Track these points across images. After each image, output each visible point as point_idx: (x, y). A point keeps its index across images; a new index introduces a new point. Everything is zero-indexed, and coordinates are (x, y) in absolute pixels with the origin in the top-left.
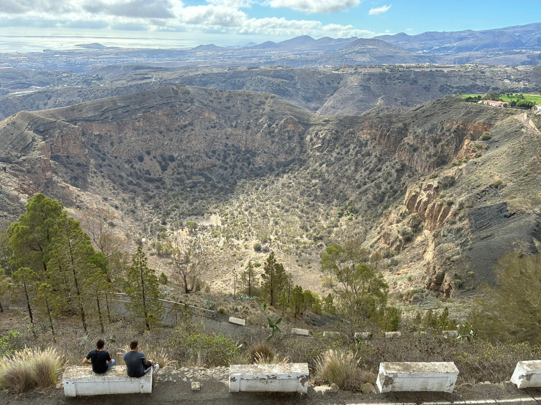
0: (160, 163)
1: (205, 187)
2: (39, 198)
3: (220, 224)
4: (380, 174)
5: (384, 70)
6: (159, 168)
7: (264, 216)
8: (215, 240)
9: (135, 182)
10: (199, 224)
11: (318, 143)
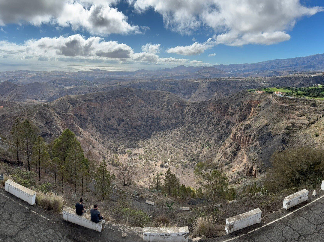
0: (117, 122)
1: (137, 134)
2: (67, 130)
3: (143, 153)
4: (219, 126)
5: (216, 80)
6: (117, 124)
7: (165, 150)
8: (140, 160)
9: (105, 129)
10: (133, 152)
11: (190, 114)
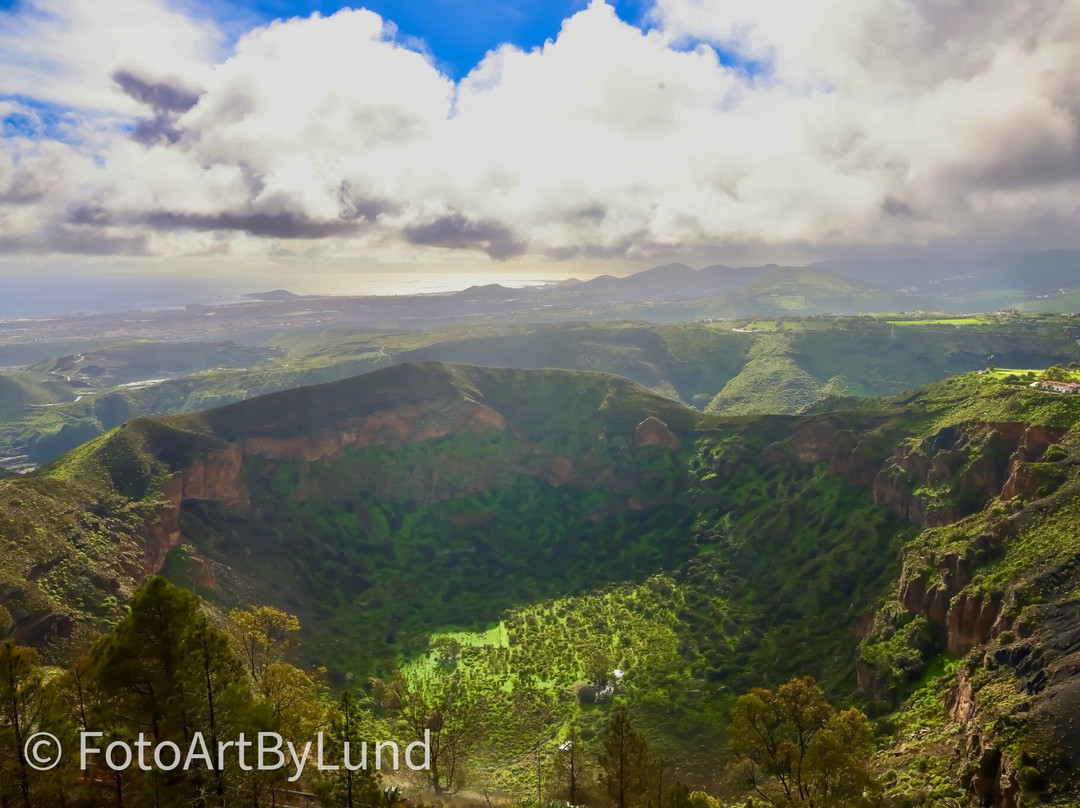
0: (387, 515)
1: (476, 564)
2: (156, 586)
3: (506, 644)
4: (843, 534)
5: (835, 324)
6: (384, 524)
7: (600, 627)
8: (496, 678)
9: (336, 554)
10: (463, 644)
11: (709, 470)
